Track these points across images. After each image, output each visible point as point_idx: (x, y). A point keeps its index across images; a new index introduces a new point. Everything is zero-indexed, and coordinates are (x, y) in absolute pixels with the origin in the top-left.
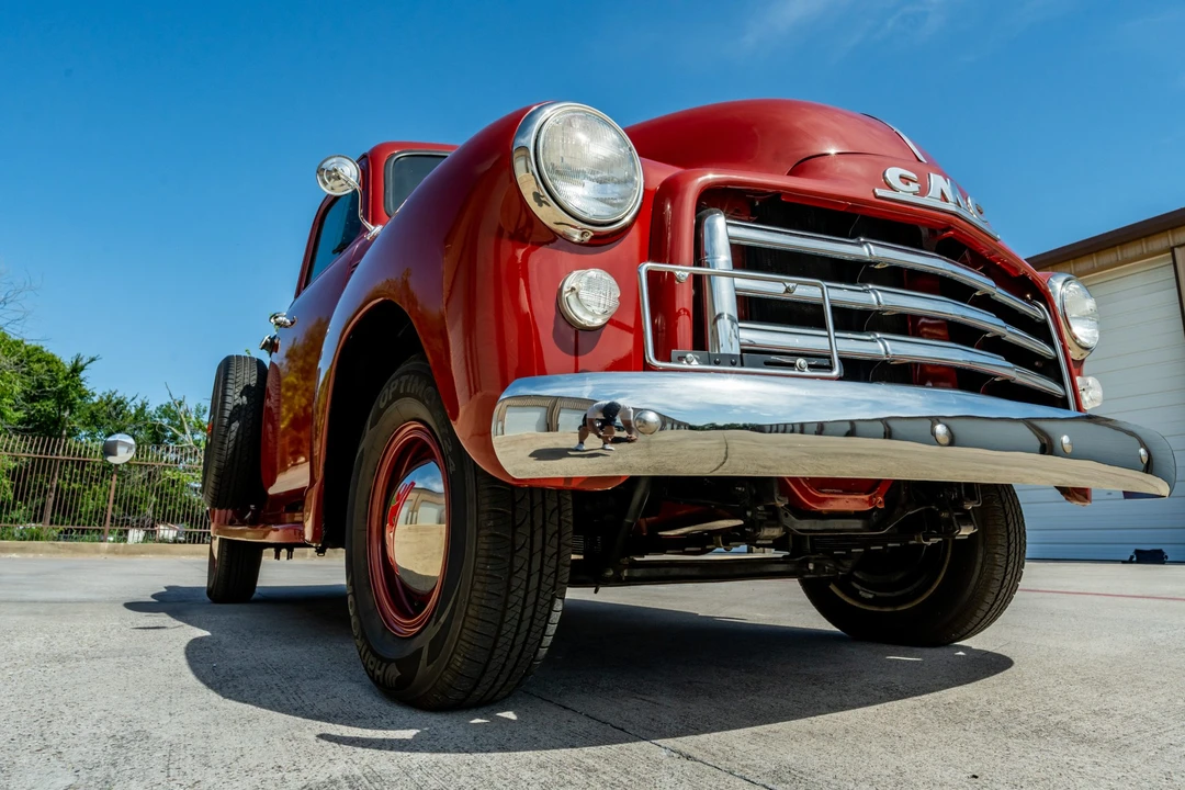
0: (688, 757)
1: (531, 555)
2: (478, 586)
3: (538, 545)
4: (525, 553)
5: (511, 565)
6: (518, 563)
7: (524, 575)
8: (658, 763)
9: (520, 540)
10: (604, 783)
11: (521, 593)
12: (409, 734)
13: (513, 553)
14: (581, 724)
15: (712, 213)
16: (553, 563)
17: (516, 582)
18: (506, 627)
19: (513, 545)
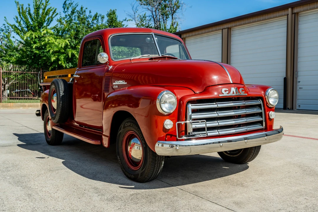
0: (182, 190)
1: (158, 161)
2: (150, 166)
3: (159, 160)
4: (157, 161)
5: (155, 163)
6: (156, 162)
7: (157, 164)
8: (178, 191)
9: (156, 159)
10: (170, 194)
11: (157, 167)
12: (133, 187)
13: (156, 161)
14: (166, 185)
15: (189, 104)
16: (162, 158)
17: (156, 165)
18: (154, 172)
19: (155, 160)
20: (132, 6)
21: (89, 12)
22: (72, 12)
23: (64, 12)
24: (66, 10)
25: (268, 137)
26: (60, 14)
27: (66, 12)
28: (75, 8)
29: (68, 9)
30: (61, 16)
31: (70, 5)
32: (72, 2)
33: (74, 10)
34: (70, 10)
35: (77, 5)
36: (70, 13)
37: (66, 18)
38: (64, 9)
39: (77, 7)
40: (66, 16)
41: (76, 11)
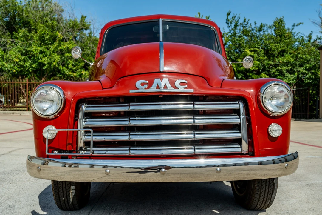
15: (83, 104)
20: (318, 12)
21: (254, 23)
22: (235, 26)
23: (228, 27)
24: (229, 25)
25: (289, 163)
26: (224, 30)
27: (230, 27)
28: (238, 21)
29: (231, 23)
30: (224, 32)
31: (233, 18)
32: (235, 15)
33: (237, 23)
34: (233, 24)
35: (239, 17)
36: (233, 27)
37: (230, 32)
38: (228, 24)
39: (240, 19)
40: (230, 30)
41: (239, 24)
